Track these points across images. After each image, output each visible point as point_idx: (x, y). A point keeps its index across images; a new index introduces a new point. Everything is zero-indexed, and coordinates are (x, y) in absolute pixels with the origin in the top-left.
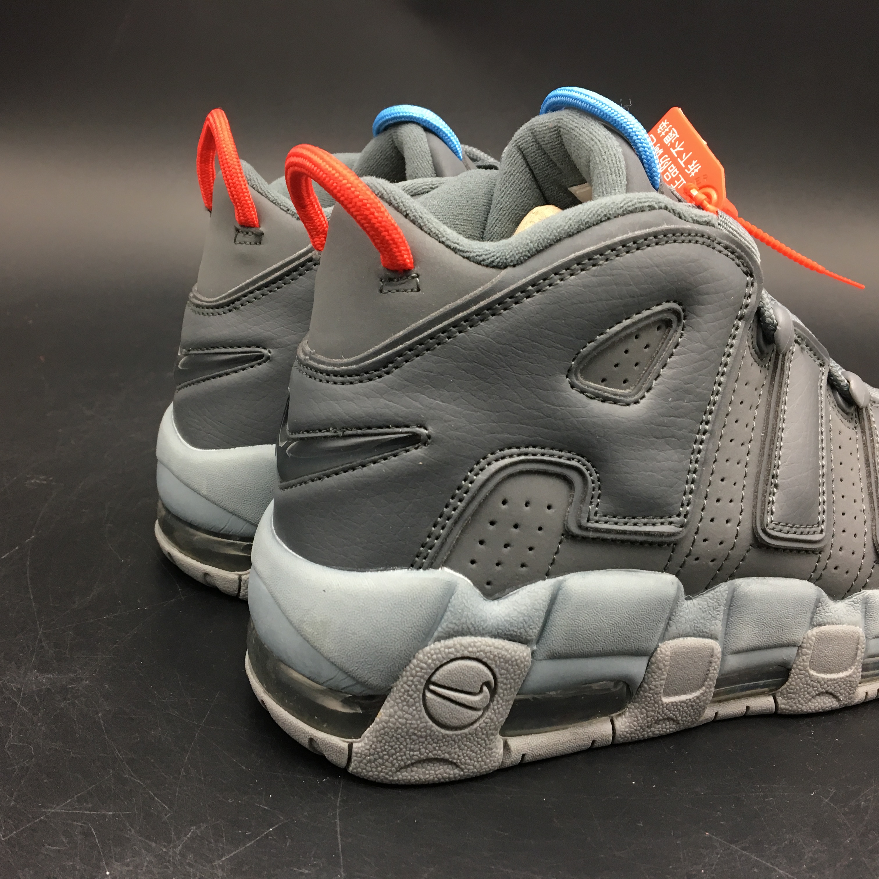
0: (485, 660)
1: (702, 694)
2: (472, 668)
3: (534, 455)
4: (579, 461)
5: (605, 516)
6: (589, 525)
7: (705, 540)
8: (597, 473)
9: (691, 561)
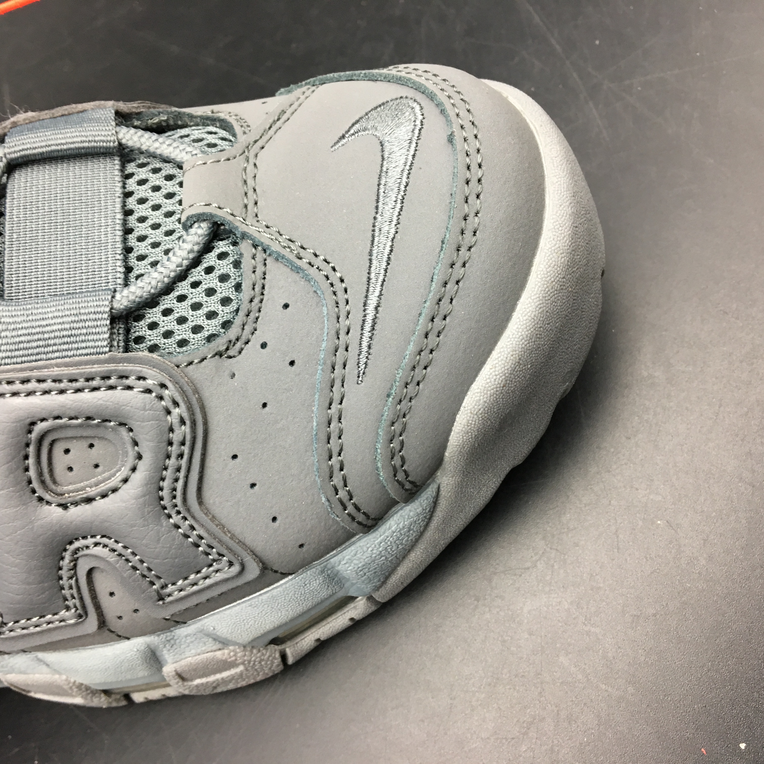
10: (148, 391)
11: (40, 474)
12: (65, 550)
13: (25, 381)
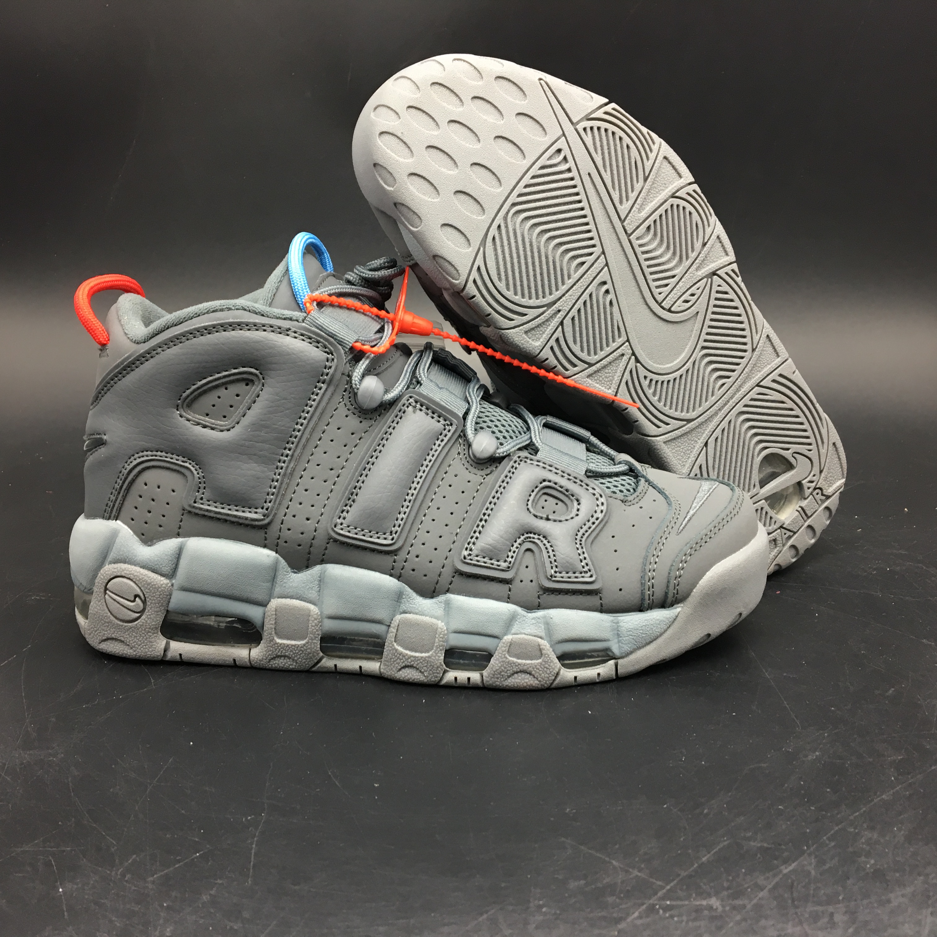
0: (134, 580)
1: (307, 643)
2: (126, 584)
3: (161, 457)
4: (190, 464)
5: (209, 501)
6: (196, 505)
7: (289, 530)
8: (202, 473)
9: (281, 542)
10: (594, 494)
11: (534, 500)
12: (523, 535)
13: (551, 466)
